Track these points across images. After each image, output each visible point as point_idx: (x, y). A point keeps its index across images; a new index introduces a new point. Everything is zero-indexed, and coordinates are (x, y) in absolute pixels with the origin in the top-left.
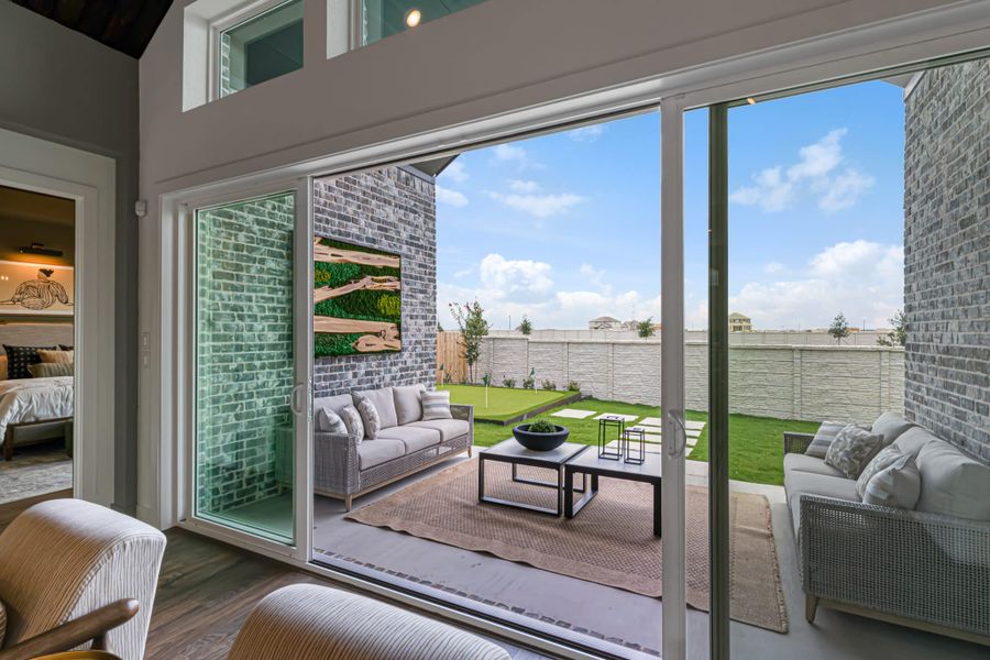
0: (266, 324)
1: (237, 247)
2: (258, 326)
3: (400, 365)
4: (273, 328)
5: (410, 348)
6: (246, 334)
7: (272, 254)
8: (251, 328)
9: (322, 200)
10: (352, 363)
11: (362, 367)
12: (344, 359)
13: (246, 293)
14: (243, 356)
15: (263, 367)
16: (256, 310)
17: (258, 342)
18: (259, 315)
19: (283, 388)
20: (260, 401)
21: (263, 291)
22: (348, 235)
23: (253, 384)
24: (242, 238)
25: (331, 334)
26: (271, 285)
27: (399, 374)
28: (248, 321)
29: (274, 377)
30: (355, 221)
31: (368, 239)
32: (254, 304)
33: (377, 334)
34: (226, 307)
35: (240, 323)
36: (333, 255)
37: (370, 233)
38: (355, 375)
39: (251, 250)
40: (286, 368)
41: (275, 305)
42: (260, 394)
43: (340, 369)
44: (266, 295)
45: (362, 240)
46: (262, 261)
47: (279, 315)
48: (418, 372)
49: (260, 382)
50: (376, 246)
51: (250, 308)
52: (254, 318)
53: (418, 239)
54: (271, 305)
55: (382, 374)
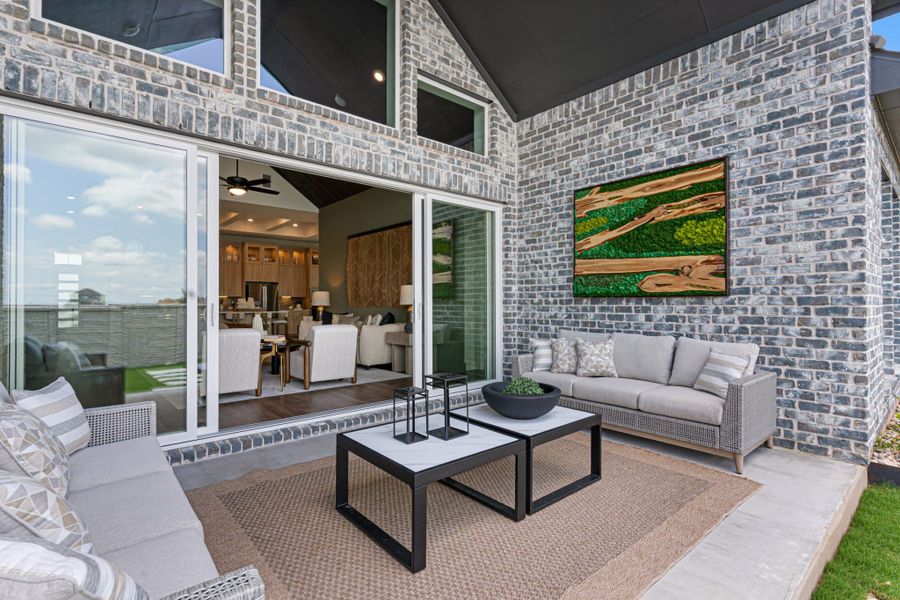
0: (557, 271)
1: (539, 220)
2: (551, 272)
3: (741, 313)
4: (561, 273)
5: (767, 289)
6: (544, 278)
7: (561, 216)
8: (547, 275)
9: (606, 151)
10: (644, 304)
11: (660, 311)
12: (634, 299)
13: (544, 250)
14: (542, 294)
15: (555, 303)
16: (550, 261)
17: (551, 284)
18: (552, 264)
19: (570, 320)
20: (553, 328)
21: (555, 246)
22: (640, 169)
23: (548, 314)
24: (541, 213)
25: (609, 275)
26: (561, 241)
27: (736, 326)
28: (545, 270)
29: (564, 311)
30: (649, 150)
31: (670, 161)
32: (549, 257)
33: (676, 272)
34: (532, 261)
35: (541, 271)
36: (610, 199)
37: (674, 152)
38: (649, 319)
39: (547, 218)
40: (573, 305)
41: (564, 255)
42: (554, 323)
43: (629, 310)
44: (557, 249)
45: (660, 165)
46: (554, 224)
47: (566, 262)
48: (794, 330)
49: (552, 314)
50: (686, 163)
51: (546, 260)
52: (549, 267)
53: (793, 110)
54: (561, 256)
55: (697, 322)
